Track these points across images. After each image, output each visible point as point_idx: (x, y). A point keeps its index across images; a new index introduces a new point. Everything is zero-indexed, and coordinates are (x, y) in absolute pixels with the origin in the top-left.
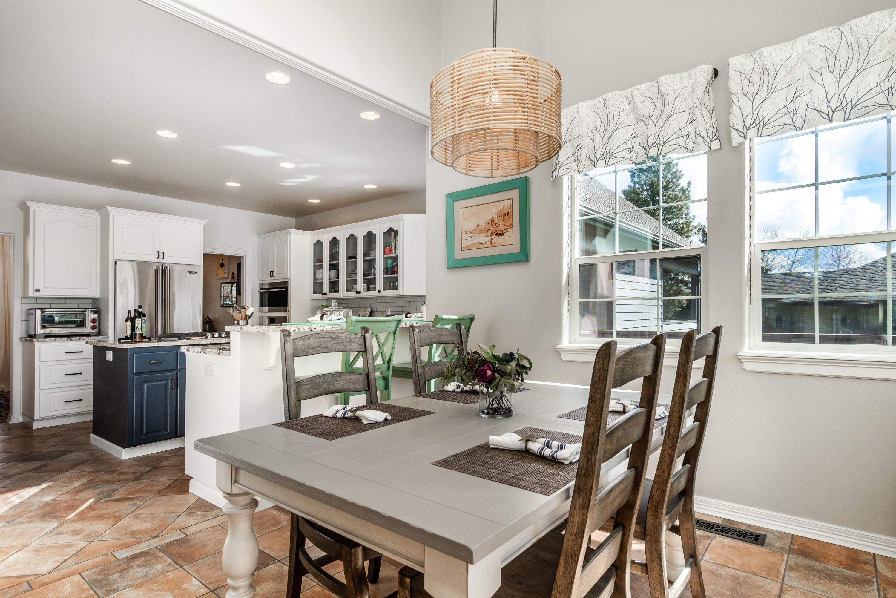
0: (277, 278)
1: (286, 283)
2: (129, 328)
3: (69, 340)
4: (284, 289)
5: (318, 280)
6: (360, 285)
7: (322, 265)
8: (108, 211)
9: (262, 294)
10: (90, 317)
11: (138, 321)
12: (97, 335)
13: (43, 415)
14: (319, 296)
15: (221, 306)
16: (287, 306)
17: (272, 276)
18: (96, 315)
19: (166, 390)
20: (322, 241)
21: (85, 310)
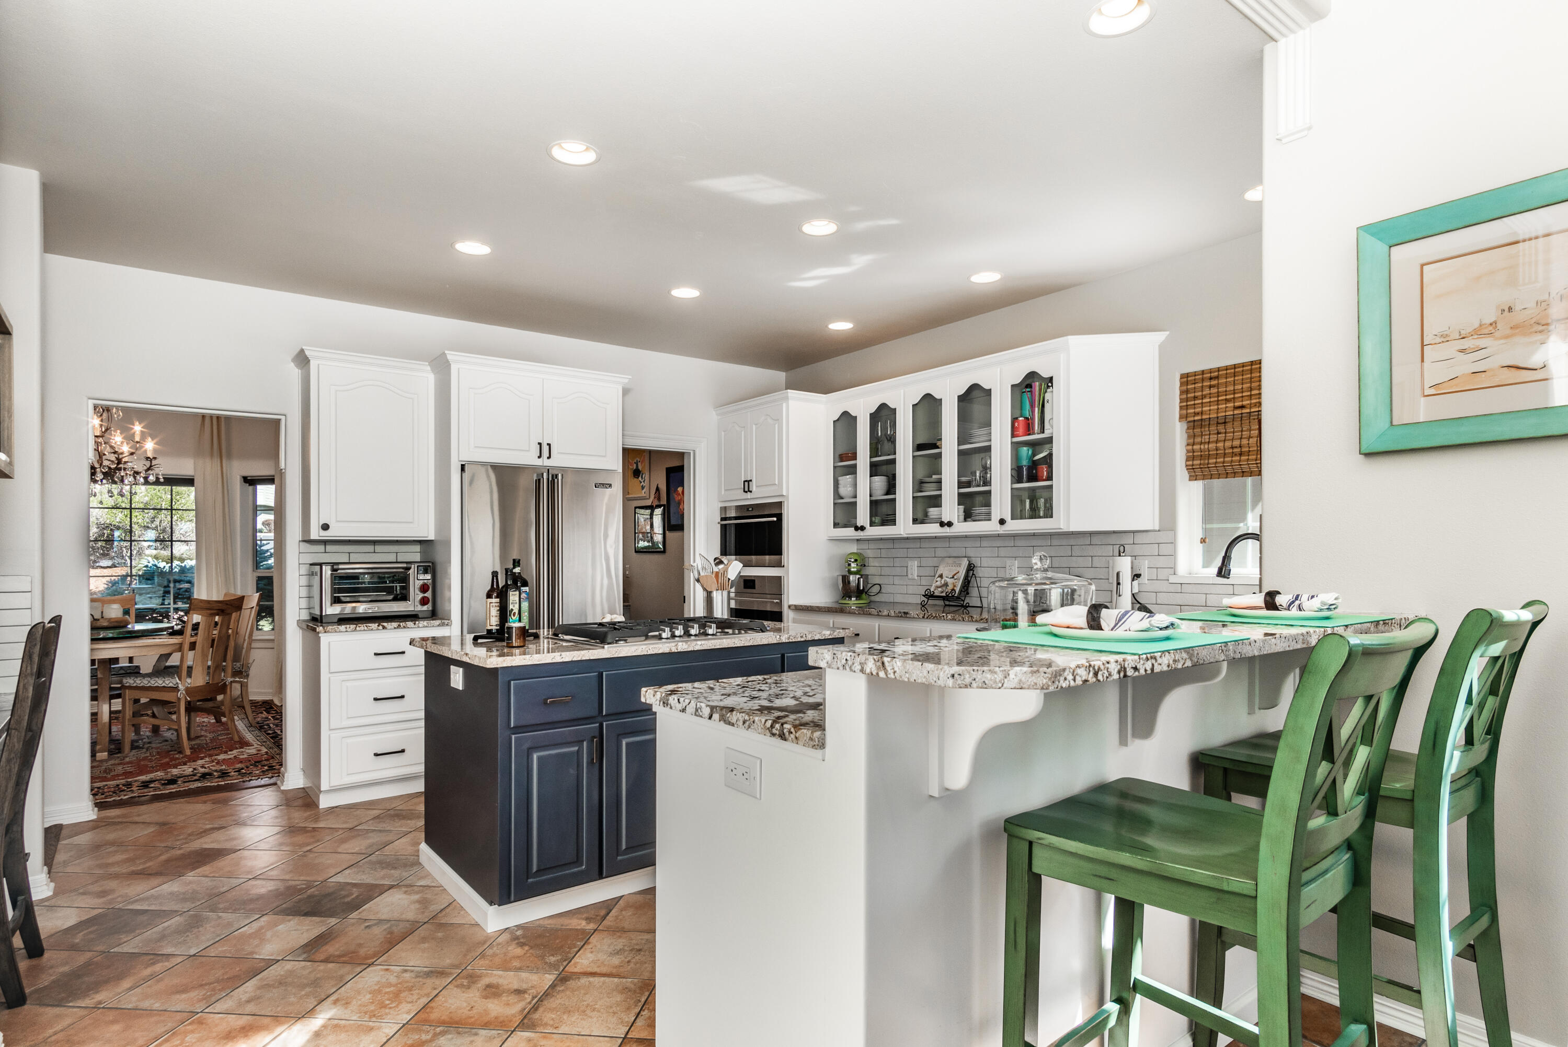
0: (760, 495)
1: (780, 504)
2: (494, 611)
3: (381, 627)
4: (775, 519)
5: (842, 498)
6: (950, 509)
7: (855, 466)
8: (448, 361)
9: (724, 528)
10: (417, 580)
11: (513, 597)
12: (430, 615)
13: (337, 782)
14: (850, 532)
15: (636, 552)
16: (781, 554)
17: (747, 490)
18: (428, 576)
19: (579, 765)
20: (853, 414)
21: (409, 565)
